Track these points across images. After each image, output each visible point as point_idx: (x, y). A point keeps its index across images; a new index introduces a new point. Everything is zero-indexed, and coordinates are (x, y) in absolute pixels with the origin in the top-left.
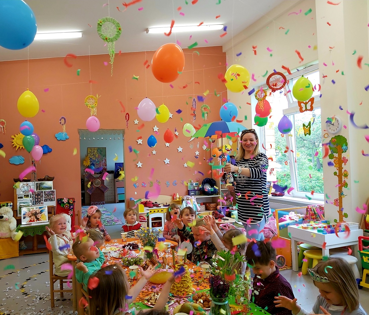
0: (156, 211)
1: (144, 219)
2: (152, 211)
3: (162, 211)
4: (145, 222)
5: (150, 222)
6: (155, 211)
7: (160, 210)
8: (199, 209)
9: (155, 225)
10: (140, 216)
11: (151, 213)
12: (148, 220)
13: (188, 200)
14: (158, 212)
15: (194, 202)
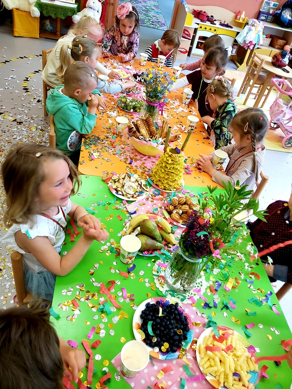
0: (208, 28)
1: (189, 35)
2: (203, 27)
3: (215, 30)
4: (189, 39)
5: (196, 40)
6: (206, 28)
7: (213, 29)
8: (261, 42)
9: (201, 45)
10: (185, 30)
11: (201, 29)
12: (194, 37)
13: (253, 25)
14: (210, 31)
15: (259, 32)
